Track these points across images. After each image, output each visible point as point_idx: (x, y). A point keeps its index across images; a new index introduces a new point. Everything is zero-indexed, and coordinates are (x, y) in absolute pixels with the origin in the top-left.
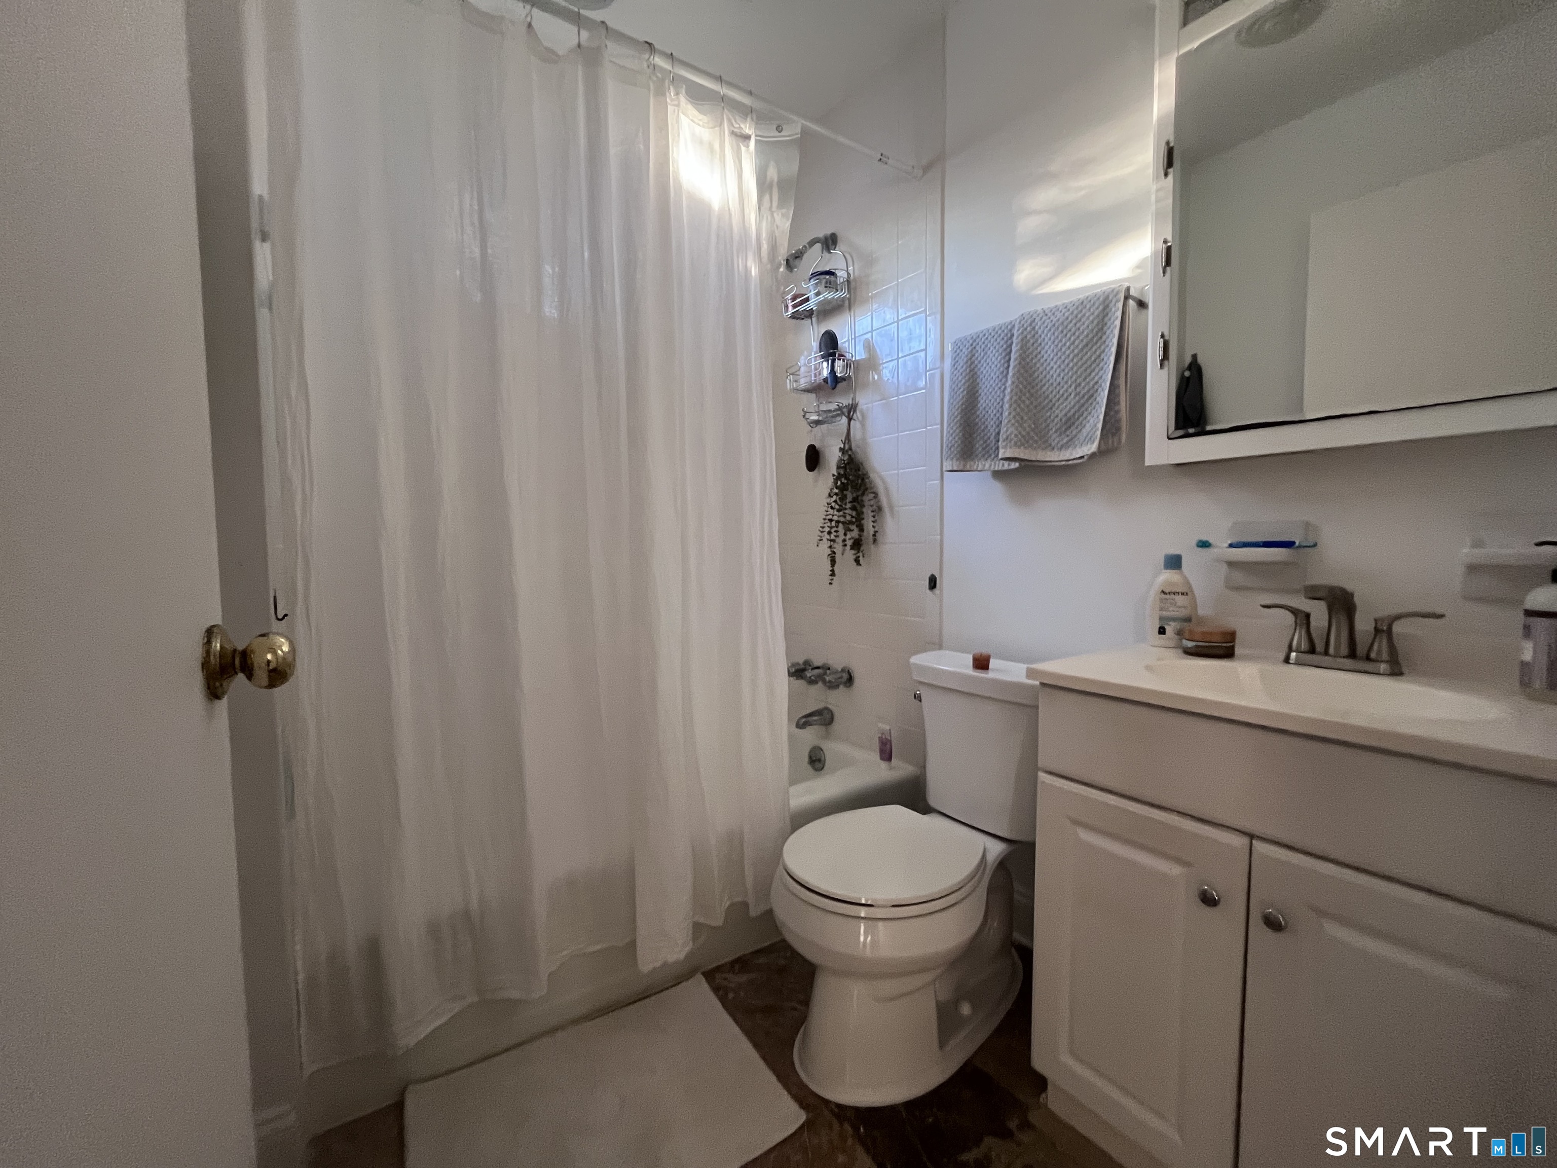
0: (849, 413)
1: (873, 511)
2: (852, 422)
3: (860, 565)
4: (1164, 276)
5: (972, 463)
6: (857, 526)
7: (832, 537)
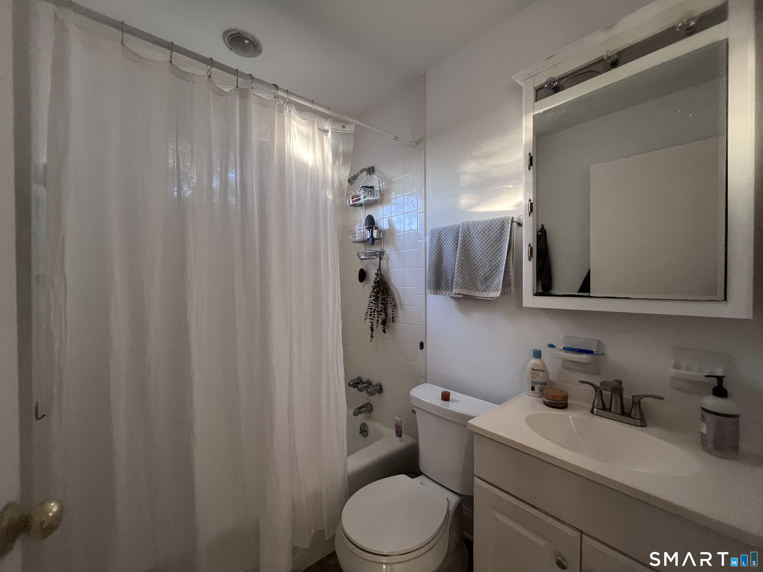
0: (380, 256)
1: (392, 306)
2: (382, 260)
3: (386, 333)
4: (530, 216)
5: (440, 292)
6: (384, 312)
7: (372, 317)
